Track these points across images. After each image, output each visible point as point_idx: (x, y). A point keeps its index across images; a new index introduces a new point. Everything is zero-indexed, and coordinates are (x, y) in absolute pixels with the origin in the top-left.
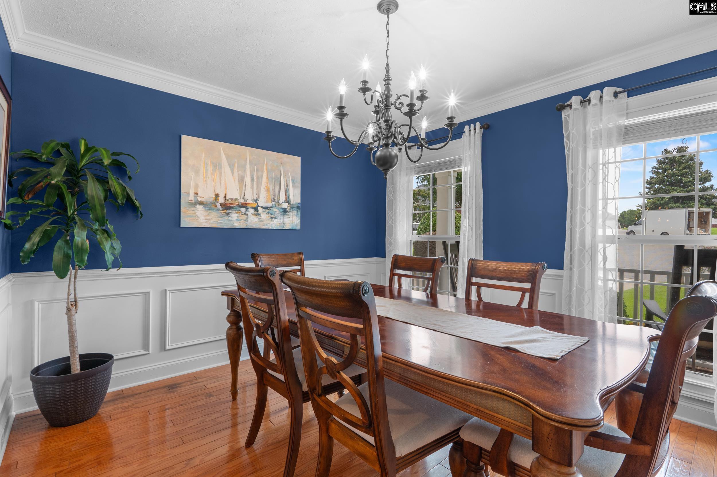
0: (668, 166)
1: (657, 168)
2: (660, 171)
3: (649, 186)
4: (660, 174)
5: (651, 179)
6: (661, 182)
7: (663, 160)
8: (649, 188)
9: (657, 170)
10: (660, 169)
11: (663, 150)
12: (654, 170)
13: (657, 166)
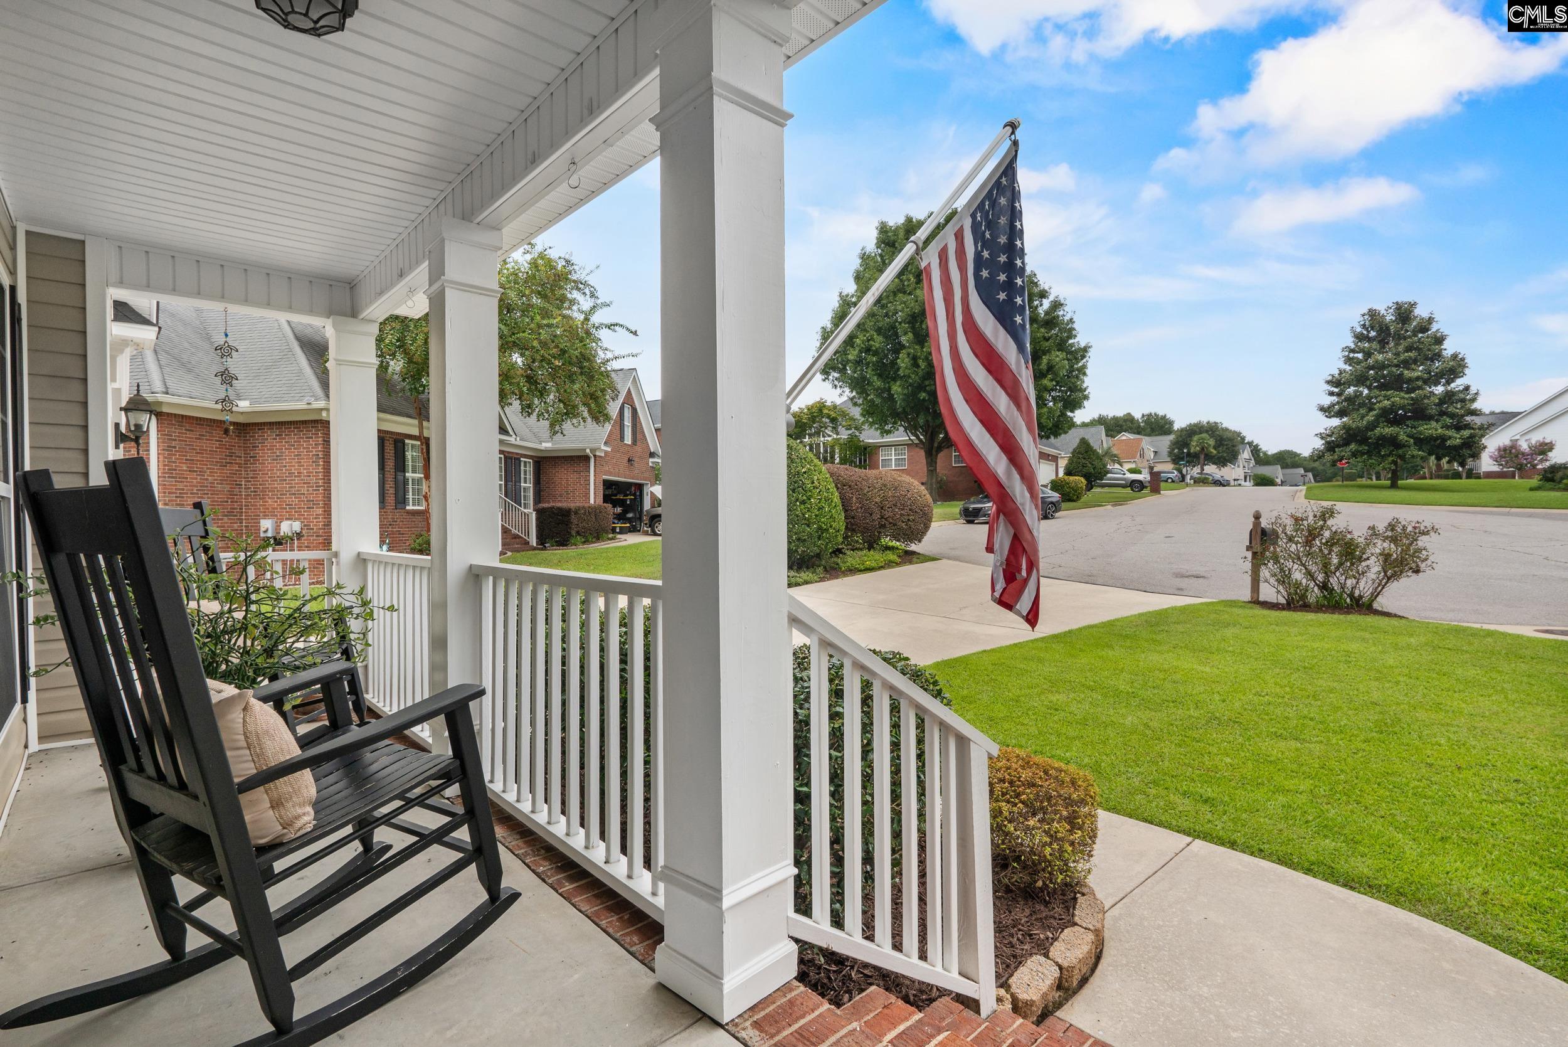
0: (1375, 345)
1: (1353, 351)
2: (1360, 356)
3: (1336, 390)
4: (1359, 362)
5: (1341, 373)
6: (1360, 379)
7: (1365, 332)
8: (1339, 395)
9: (1351, 355)
10: (1358, 352)
11: (1366, 311)
12: (1347, 353)
13: (1353, 346)
